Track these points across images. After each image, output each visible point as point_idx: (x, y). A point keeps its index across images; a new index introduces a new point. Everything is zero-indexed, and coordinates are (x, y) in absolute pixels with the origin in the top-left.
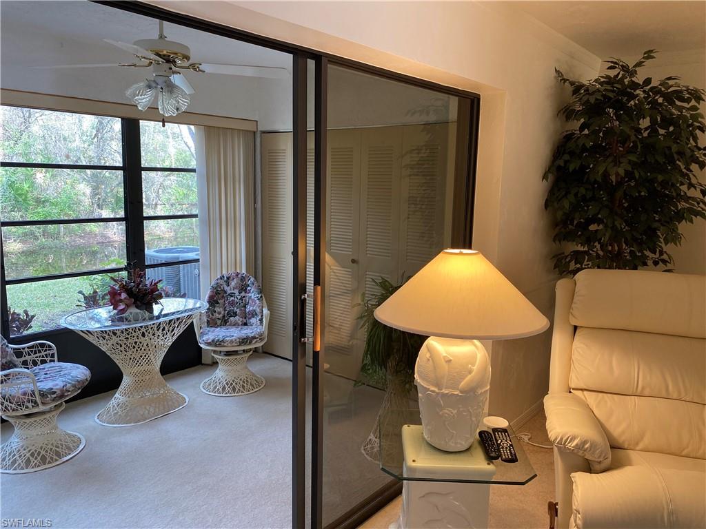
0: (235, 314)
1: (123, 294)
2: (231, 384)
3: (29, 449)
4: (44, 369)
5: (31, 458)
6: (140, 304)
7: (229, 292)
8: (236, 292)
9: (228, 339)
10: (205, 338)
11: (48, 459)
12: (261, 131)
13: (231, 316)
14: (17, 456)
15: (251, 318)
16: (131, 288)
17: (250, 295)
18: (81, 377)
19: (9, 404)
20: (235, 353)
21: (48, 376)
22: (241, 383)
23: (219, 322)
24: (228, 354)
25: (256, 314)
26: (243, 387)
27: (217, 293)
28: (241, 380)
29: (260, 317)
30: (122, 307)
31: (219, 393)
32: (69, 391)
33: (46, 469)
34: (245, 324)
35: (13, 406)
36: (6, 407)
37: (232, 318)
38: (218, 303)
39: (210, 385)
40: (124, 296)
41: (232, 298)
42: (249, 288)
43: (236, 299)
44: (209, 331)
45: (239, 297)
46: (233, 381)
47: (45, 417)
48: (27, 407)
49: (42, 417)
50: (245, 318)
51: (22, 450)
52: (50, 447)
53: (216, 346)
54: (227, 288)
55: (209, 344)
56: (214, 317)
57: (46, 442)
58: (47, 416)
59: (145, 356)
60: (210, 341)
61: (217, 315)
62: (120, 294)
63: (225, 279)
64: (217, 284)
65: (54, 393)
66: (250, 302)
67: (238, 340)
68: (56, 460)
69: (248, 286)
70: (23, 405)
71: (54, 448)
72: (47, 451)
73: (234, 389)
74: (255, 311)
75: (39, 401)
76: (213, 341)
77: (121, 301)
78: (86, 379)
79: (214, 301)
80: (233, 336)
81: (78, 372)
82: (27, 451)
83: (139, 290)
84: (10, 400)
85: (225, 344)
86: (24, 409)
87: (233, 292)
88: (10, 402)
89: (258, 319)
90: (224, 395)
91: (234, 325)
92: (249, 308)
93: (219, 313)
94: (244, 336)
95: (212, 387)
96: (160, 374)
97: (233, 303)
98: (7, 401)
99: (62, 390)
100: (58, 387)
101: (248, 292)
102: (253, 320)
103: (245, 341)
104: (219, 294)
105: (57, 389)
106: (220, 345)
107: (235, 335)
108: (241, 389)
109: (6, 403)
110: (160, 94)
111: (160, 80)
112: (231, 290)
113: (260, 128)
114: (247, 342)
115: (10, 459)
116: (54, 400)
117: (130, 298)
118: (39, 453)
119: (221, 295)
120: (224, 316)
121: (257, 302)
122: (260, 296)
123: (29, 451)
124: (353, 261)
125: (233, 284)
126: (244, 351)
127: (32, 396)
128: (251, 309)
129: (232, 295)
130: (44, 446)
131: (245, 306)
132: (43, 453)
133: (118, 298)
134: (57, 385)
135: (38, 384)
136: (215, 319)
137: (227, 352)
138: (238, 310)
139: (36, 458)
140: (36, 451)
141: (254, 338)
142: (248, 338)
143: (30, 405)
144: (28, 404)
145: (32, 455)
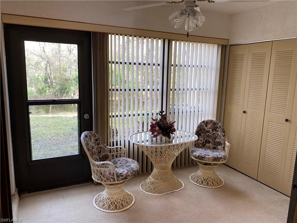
0: (209, 142)
1: (157, 127)
2: (206, 181)
3: (110, 200)
4: (120, 160)
5: (111, 205)
6: (164, 133)
7: (207, 130)
8: (211, 130)
9: (207, 156)
10: (194, 154)
11: (118, 207)
12: (230, 45)
13: (207, 143)
14: (105, 202)
15: (218, 146)
16: (161, 125)
17: (218, 133)
18: (135, 169)
19: (103, 178)
20: (210, 164)
21: (121, 165)
22: (212, 181)
23: (201, 145)
24: (206, 164)
25: (221, 144)
26: (213, 183)
27: (201, 130)
28: (211, 179)
29: (223, 146)
30: (156, 134)
31: (200, 184)
32: (129, 176)
33: (116, 212)
34: (215, 148)
35: (105, 179)
36: (102, 179)
37: (207, 144)
38: (201, 135)
39: (195, 178)
40: (157, 128)
41: (208, 134)
42: (218, 129)
43: (210, 134)
44: (196, 150)
45: (212, 133)
46: (208, 179)
47: (118, 186)
48: (110, 181)
49: (117, 186)
50: (215, 145)
51: (107, 199)
52: (119, 200)
53: (200, 159)
54: (205, 128)
55: (196, 157)
56: (198, 142)
57: (118, 198)
58: (119, 186)
59: (165, 160)
60: (197, 156)
61: (200, 142)
62: (155, 127)
63: (205, 123)
64: (201, 125)
65: (123, 176)
66: (218, 137)
67: (212, 158)
68: (121, 209)
69: (217, 128)
70: (109, 180)
71: (121, 202)
72: (118, 203)
73: (208, 184)
74: (220, 142)
75: (116, 179)
76: (199, 156)
77: (156, 131)
78: (137, 170)
79: (199, 134)
80: (209, 155)
81: (134, 165)
82: (109, 200)
83: (164, 126)
84: (104, 176)
85: (205, 159)
86: (109, 181)
87: (209, 130)
88: (104, 177)
89: (222, 147)
90: (202, 186)
91: (208, 148)
92: (217, 140)
93: (201, 141)
94: (216, 156)
95: (196, 179)
96: (171, 170)
97: (208, 136)
98: (102, 176)
99: (126, 175)
100: (125, 173)
101: (217, 131)
102: (219, 147)
103: (216, 159)
104: (202, 130)
105: (124, 174)
106: (202, 159)
107: (211, 155)
108: (212, 184)
109: (102, 177)
110: (187, 18)
111: (188, 9)
112: (208, 129)
113: (230, 43)
114: (217, 160)
115: (102, 203)
116: (122, 179)
117: (160, 129)
118: (114, 203)
119: (203, 131)
120: (203, 143)
121: (222, 137)
122: (224, 134)
123: (110, 201)
124: (287, 120)
125: (209, 126)
126: (214, 164)
127: (113, 176)
128: (218, 140)
129: (208, 132)
130: (117, 200)
131: (215, 138)
132: (116, 203)
133: (154, 129)
134: (124, 171)
135: (116, 169)
136: (199, 143)
137: (205, 163)
138: (211, 140)
139: (113, 206)
140: (113, 201)
141: (221, 158)
142: (218, 158)
143: (112, 180)
144: (111, 180)
145: (111, 203)
